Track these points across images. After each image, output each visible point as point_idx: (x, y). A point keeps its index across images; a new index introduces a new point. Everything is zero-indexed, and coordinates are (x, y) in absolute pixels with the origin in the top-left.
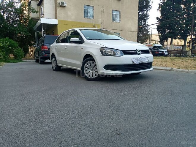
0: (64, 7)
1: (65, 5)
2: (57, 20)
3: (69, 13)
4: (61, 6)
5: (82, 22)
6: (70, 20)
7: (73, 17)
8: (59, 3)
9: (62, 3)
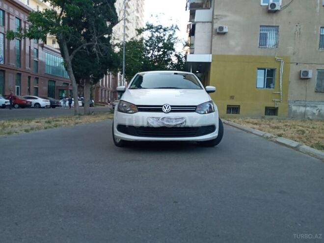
0: (225, 33)
1: (225, 30)
2: (211, 55)
3: (232, 43)
4: (218, 34)
5: (253, 54)
6: (233, 54)
7: (238, 49)
8: (216, 30)
9: (221, 28)
